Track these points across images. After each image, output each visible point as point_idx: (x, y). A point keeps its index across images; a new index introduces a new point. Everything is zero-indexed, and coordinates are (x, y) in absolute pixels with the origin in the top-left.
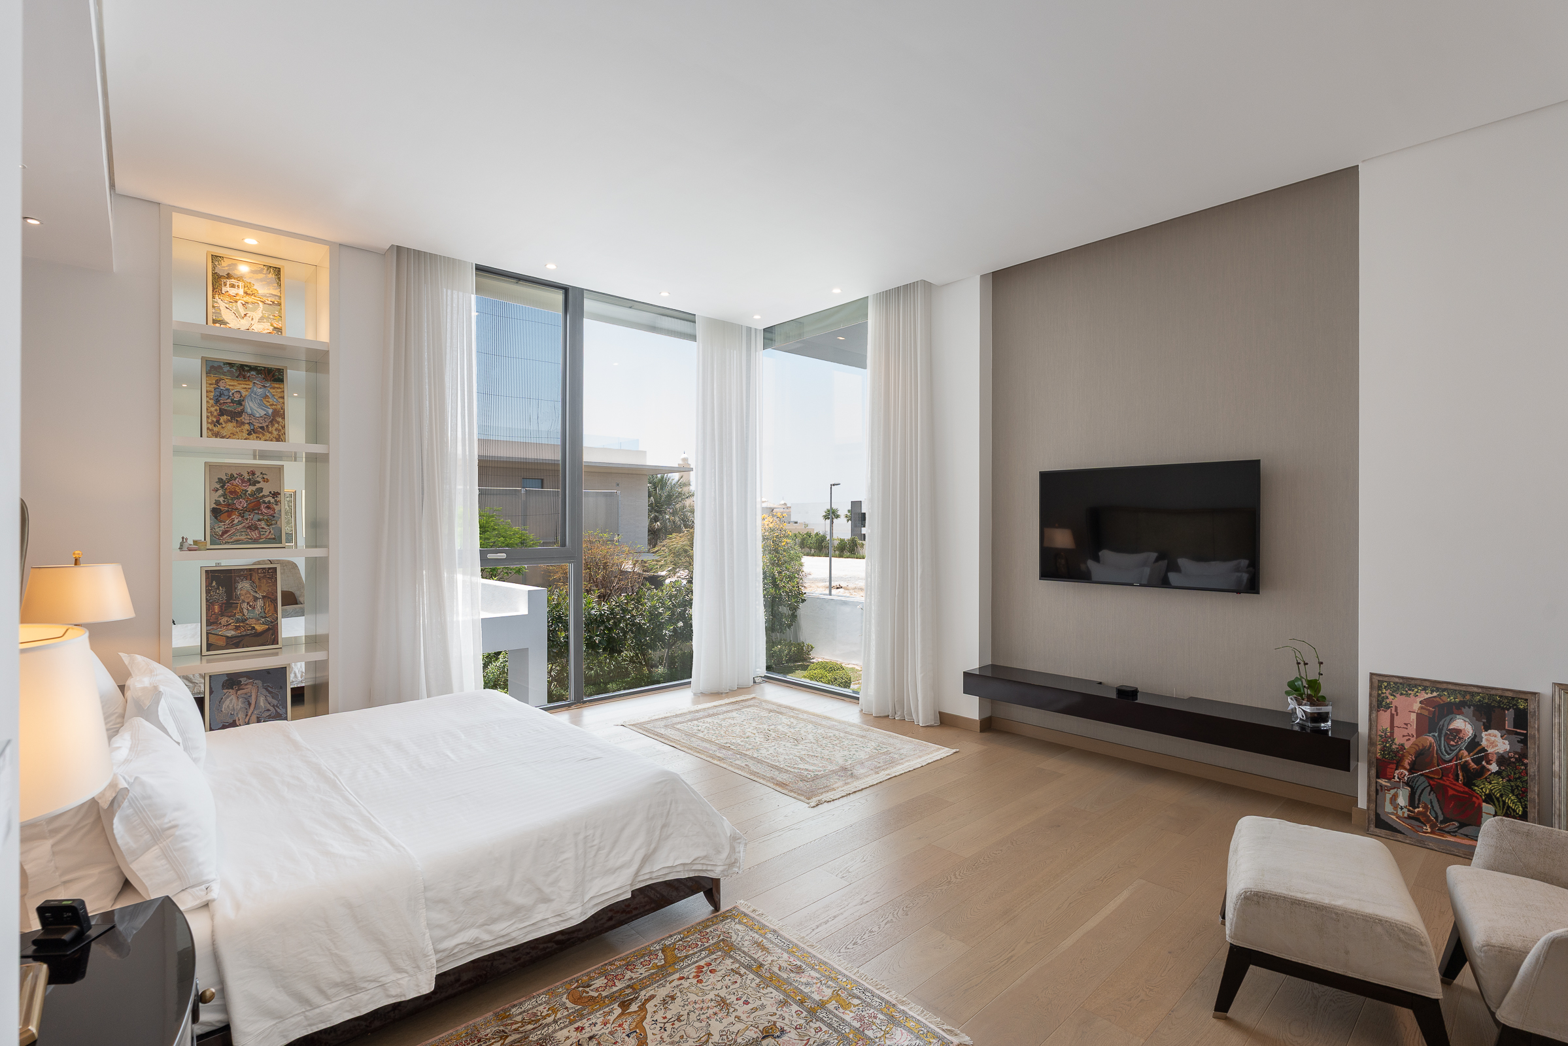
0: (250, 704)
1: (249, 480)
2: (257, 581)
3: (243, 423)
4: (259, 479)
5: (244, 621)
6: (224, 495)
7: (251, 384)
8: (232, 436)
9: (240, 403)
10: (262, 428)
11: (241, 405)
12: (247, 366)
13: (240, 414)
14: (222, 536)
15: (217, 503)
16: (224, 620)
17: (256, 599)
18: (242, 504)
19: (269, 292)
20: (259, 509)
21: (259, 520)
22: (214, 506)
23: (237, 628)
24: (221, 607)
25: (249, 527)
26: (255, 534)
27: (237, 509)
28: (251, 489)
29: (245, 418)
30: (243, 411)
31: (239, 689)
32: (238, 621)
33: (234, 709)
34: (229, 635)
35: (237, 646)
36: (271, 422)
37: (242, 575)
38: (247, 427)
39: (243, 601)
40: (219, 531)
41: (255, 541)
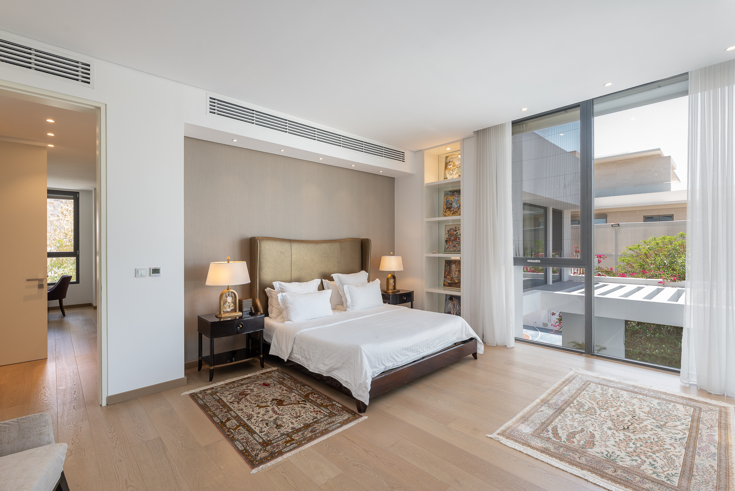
0: (454, 307)
1: (455, 230)
2: (457, 265)
3: (451, 211)
4: (457, 229)
5: (453, 278)
6: (448, 236)
7: (455, 197)
8: (449, 215)
9: (451, 204)
10: (456, 211)
11: (452, 204)
12: (454, 191)
13: (451, 208)
14: (447, 249)
15: (447, 238)
16: (448, 277)
17: (456, 271)
18: (452, 238)
19: (459, 163)
20: (456, 240)
21: (456, 244)
22: (446, 239)
23: (451, 280)
24: (448, 272)
25: (454, 246)
26: (455, 249)
27: (451, 240)
28: (455, 233)
29: (452, 209)
30: (452, 206)
31: (452, 301)
32: (451, 278)
33: (450, 308)
34: (449, 282)
35: (450, 286)
36: (458, 209)
37: (453, 263)
38: (452, 212)
39: (453, 271)
40: (447, 247)
41: (455, 251)
